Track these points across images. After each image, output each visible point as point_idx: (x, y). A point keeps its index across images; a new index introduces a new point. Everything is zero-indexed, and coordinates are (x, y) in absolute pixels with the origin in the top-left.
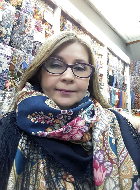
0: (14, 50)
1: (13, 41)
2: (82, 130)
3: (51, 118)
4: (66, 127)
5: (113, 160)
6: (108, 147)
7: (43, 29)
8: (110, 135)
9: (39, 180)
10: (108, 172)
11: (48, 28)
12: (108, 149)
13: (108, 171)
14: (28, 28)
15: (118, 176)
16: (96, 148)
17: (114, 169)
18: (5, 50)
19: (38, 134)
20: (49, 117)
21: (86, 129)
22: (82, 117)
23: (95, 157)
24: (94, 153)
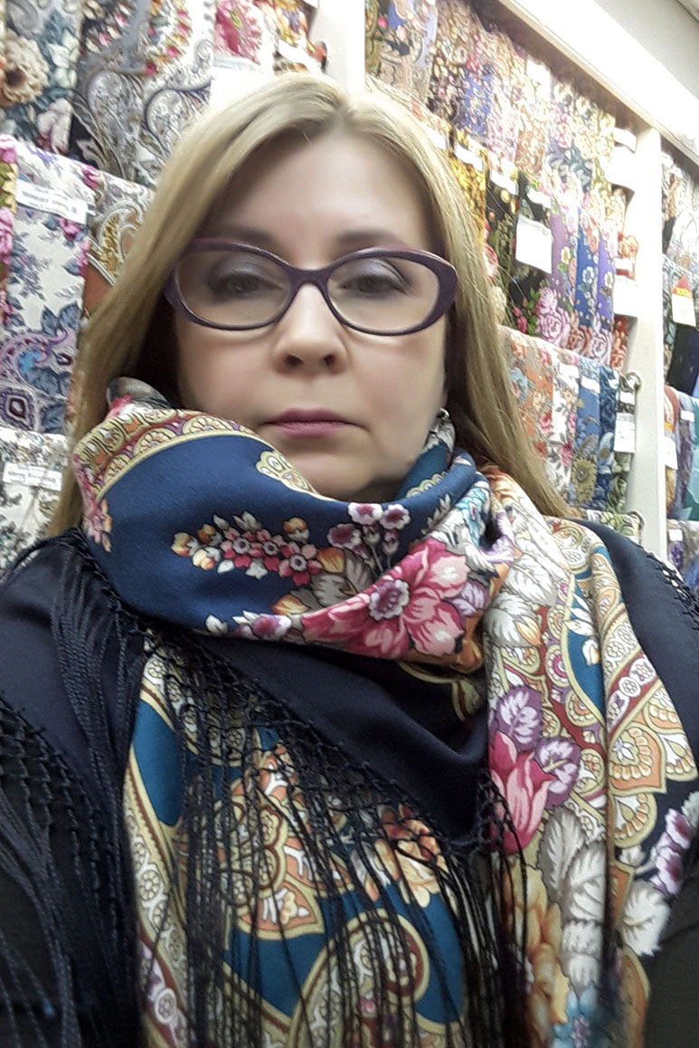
0: (101, 186)
1: (89, 124)
2: (456, 602)
3: (300, 545)
4: (384, 589)
5: (581, 729)
6: (563, 675)
7: (263, 37)
8: (572, 625)
9: (271, 848)
10: (558, 788)
11: (291, 26)
12: (562, 688)
13: (558, 784)
14: (174, 39)
15: (599, 802)
16: (504, 677)
17: (584, 773)
18: (45, 184)
19: (238, 625)
20: (288, 540)
21: (477, 602)
22: (450, 541)
23: (497, 719)
24: (493, 704)
